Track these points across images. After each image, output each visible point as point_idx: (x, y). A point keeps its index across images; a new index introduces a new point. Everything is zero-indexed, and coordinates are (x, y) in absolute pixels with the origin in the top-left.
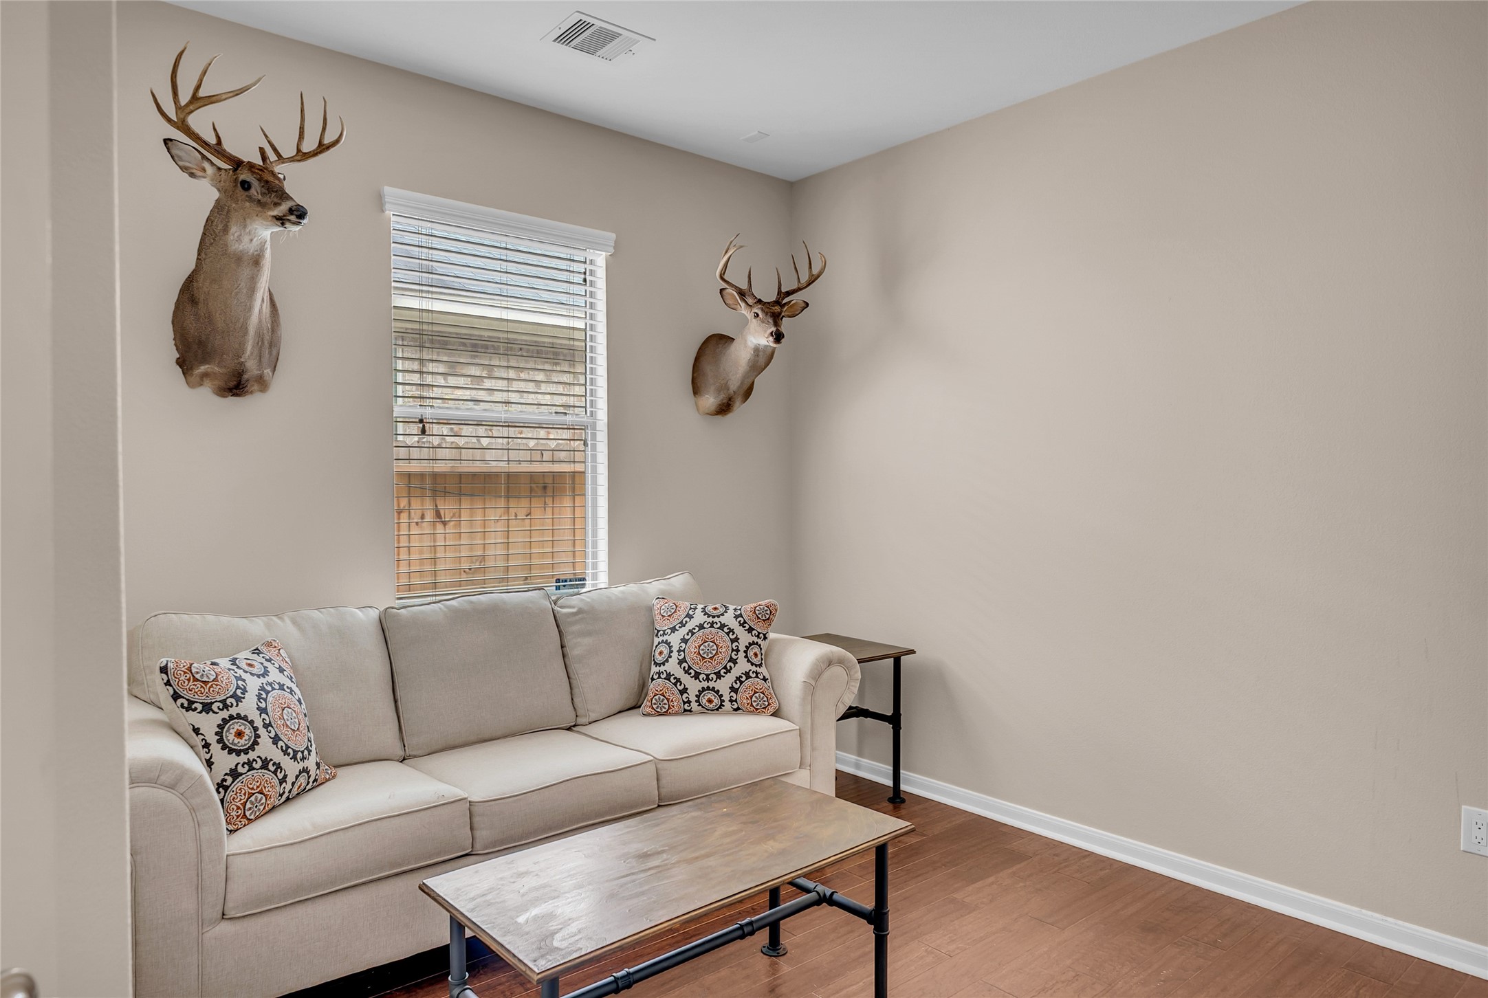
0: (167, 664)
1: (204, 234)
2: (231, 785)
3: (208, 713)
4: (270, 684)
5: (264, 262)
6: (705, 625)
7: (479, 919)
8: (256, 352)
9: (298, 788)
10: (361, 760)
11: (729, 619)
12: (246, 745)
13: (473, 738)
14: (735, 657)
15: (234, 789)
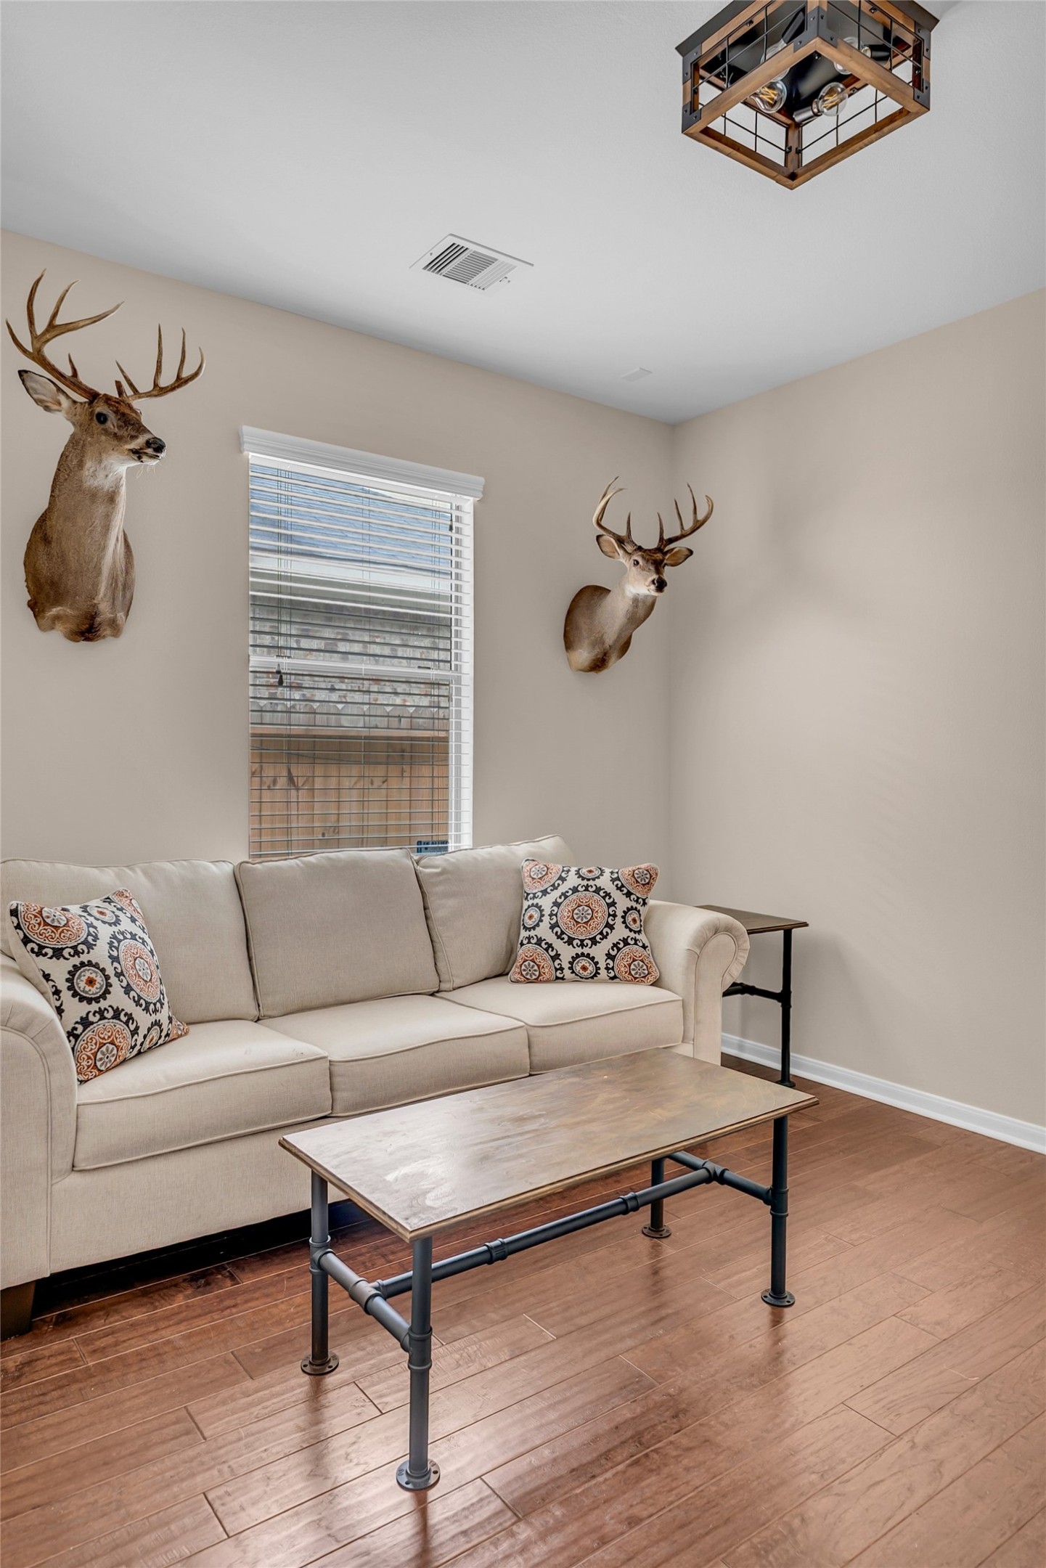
0: (17, 907)
1: (58, 469)
2: (81, 1034)
3: (58, 959)
4: (122, 933)
5: (119, 498)
6: (580, 888)
7: (344, 1176)
8: (109, 594)
9: (150, 1042)
10: (214, 1018)
11: (605, 882)
12: (97, 993)
13: (330, 1000)
14: (611, 923)
15: (85, 1038)
